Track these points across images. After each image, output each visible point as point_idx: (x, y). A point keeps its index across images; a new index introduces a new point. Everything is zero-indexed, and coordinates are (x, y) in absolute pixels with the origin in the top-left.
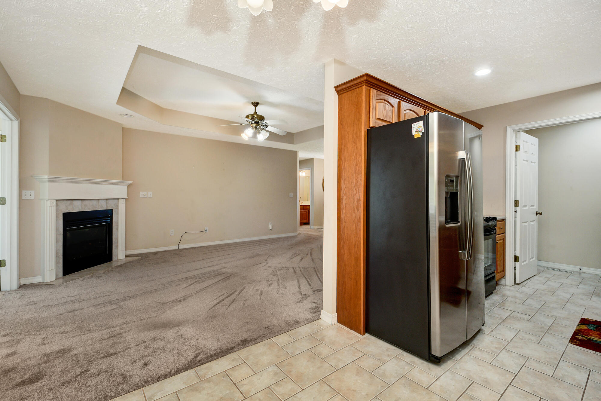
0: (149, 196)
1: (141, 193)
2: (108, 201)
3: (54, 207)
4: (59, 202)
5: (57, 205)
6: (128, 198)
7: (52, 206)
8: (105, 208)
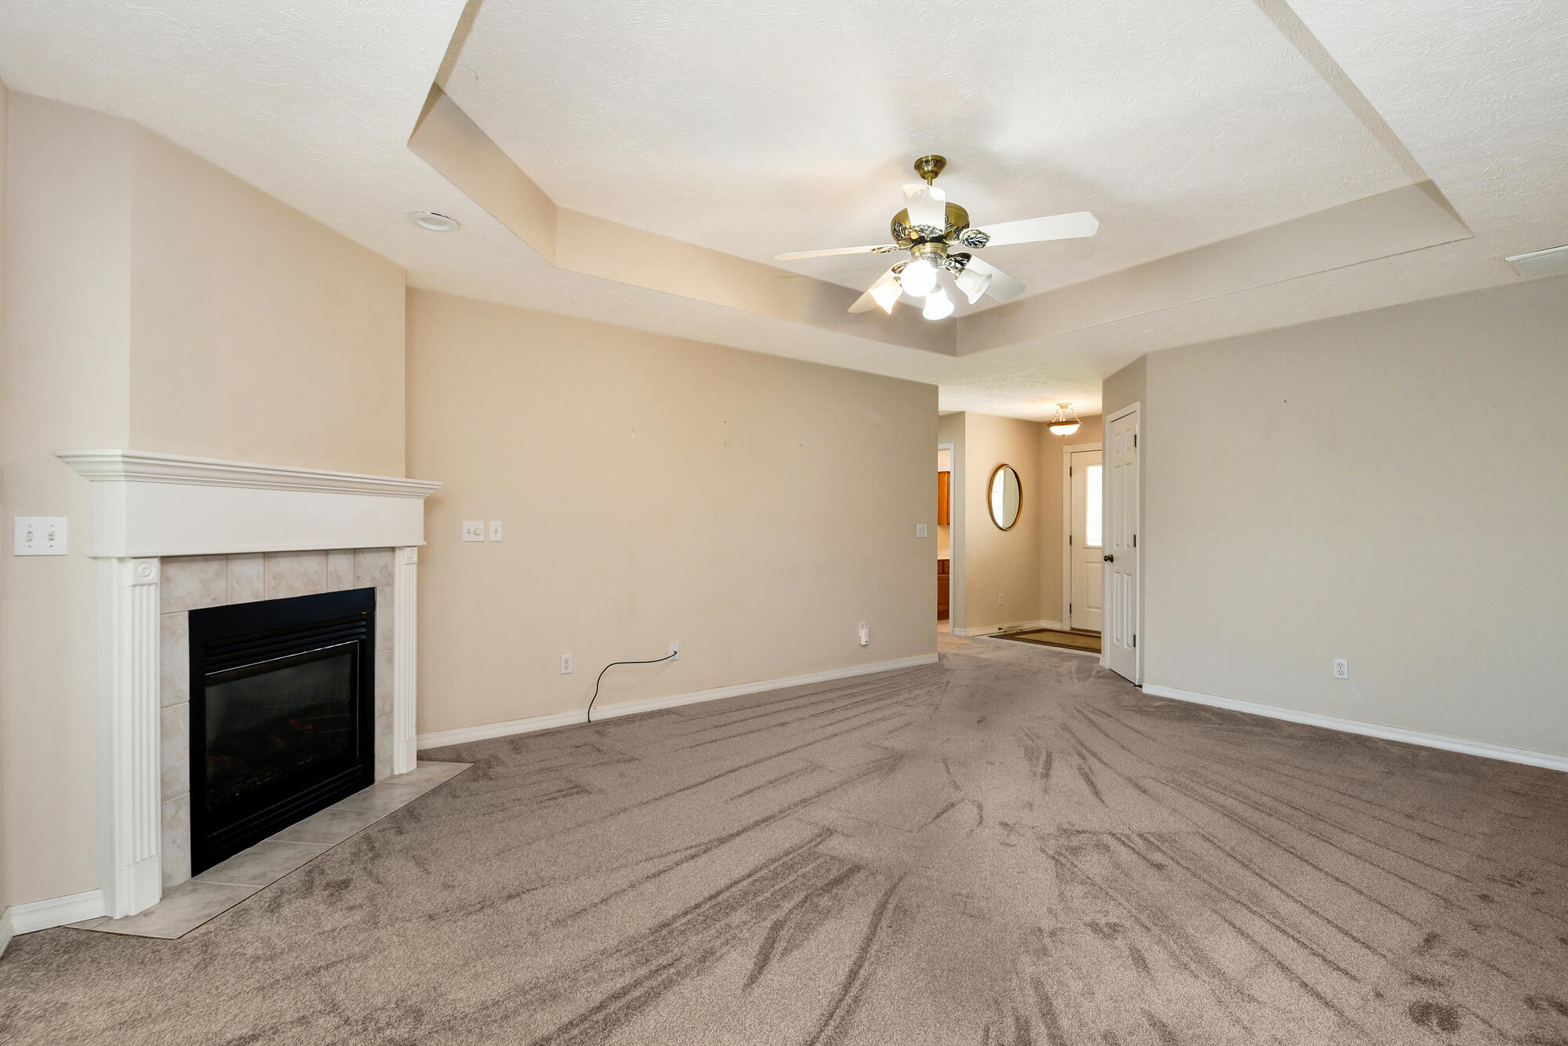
0: (493, 538)
1: (467, 525)
2: (361, 557)
3: (153, 587)
4: (173, 570)
5: (165, 581)
6: (425, 543)
7: (143, 585)
8: (348, 585)
